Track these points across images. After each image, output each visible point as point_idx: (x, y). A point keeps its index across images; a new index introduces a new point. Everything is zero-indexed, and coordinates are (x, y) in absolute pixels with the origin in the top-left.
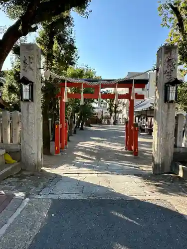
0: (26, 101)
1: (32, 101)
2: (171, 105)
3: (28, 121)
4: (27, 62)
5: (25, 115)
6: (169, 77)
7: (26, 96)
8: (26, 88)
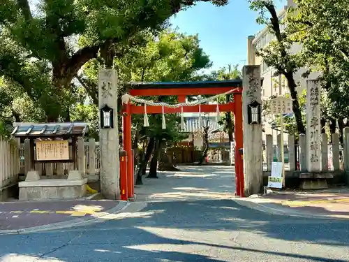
0: (107, 127)
1: (112, 127)
2: (256, 126)
3: (107, 148)
4: (106, 88)
5: (105, 142)
6: (251, 97)
7: (107, 123)
8: (106, 115)
